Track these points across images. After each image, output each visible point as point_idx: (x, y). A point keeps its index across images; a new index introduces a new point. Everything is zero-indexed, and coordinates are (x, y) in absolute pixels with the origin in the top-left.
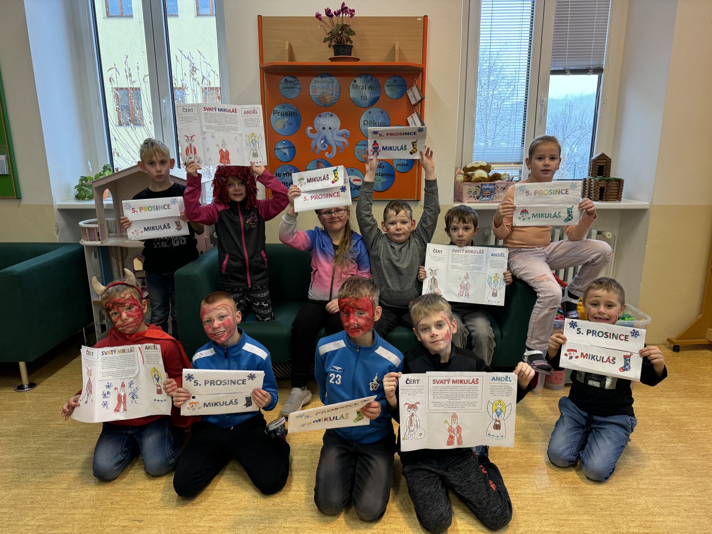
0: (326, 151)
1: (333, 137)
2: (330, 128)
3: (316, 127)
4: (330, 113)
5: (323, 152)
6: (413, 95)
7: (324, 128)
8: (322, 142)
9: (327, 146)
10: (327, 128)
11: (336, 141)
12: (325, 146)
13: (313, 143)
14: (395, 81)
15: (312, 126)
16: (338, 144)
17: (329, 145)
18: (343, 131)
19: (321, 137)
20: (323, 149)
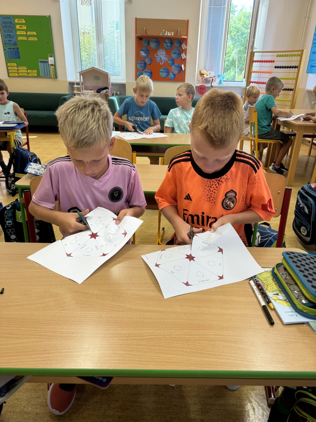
1: (163, 57)
3: (158, 54)
4: (163, 49)
5: (160, 62)
6: (183, 46)
7: (160, 54)
10: (161, 54)
11: (164, 59)
12: (160, 60)
13: (157, 59)
14: (178, 41)
17: (161, 60)
18: (166, 56)
19: (159, 57)
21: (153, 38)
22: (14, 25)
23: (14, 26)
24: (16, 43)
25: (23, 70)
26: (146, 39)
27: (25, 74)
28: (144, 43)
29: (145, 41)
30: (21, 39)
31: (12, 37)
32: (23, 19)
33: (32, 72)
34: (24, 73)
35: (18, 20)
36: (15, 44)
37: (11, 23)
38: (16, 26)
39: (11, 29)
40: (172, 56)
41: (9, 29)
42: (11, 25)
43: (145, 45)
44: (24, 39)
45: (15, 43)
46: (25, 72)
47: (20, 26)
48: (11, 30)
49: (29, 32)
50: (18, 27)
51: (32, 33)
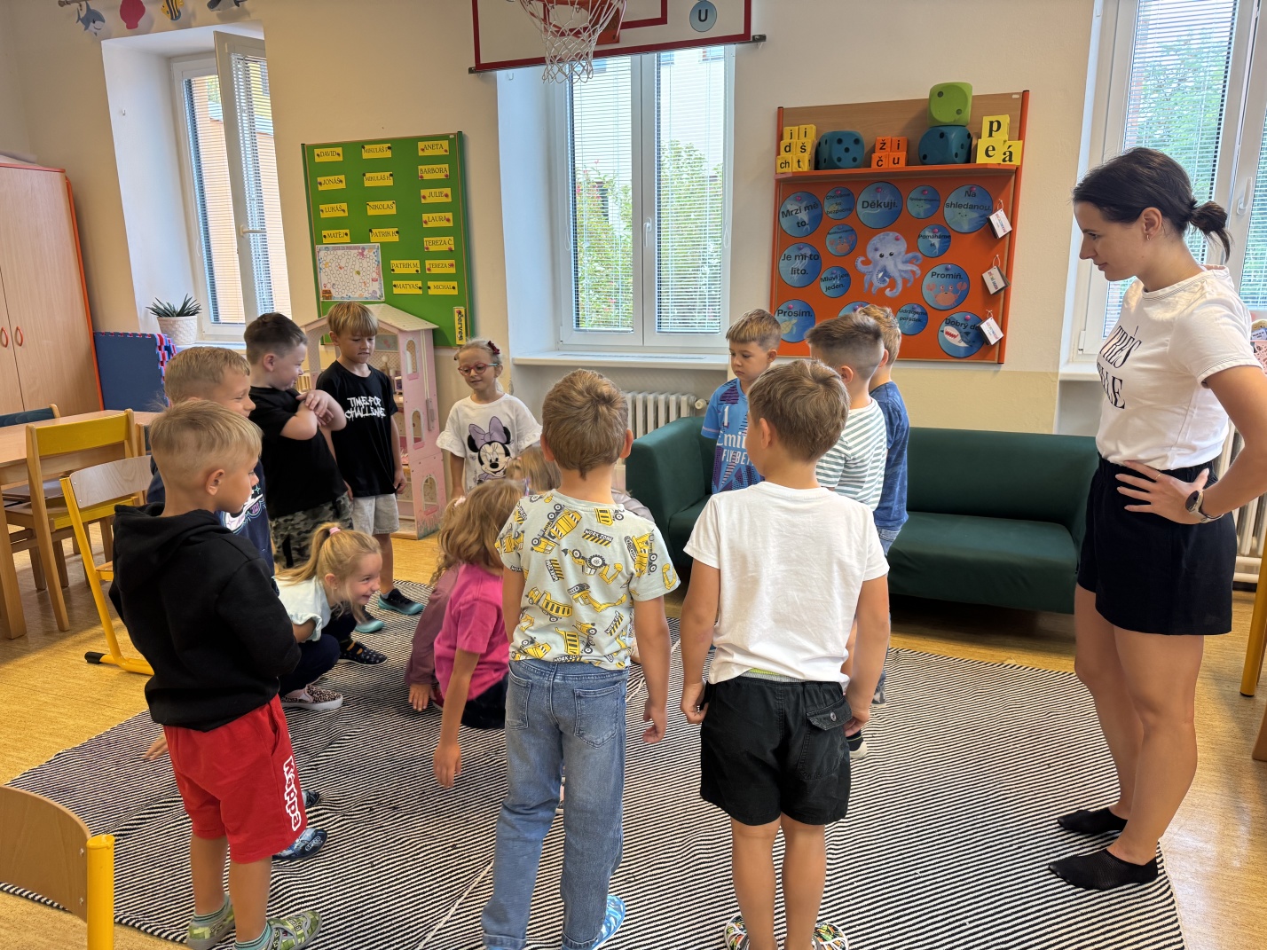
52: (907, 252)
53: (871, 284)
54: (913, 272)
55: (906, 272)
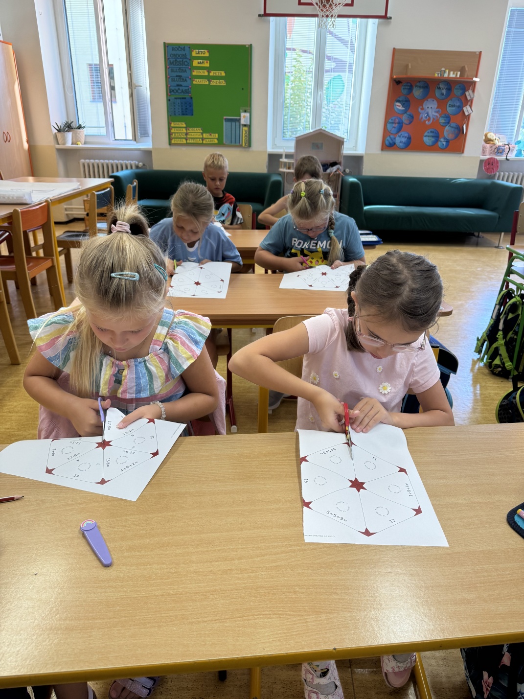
0: (426, 121)
1: (432, 112)
2: (431, 108)
3: (424, 107)
4: (433, 99)
6: (469, 94)
7: (428, 108)
8: (426, 115)
9: (428, 117)
11: (433, 115)
13: (421, 115)
14: (460, 87)
15: (422, 106)
16: (434, 117)
18: (437, 110)
19: (426, 112)
20: (425, 119)
21: (419, 82)
22: (190, 60)
23: (188, 61)
24: (190, 90)
25: (196, 133)
26: (407, 83)
27: (198, 140)
28: (403, 89)
29: (405, 86)
30: (198, 83)
31: (183, 79)
32: (206, 51)
33: (211, 137)
34: (197, 138)
35: (197, 52)
36: (187, 92)
37: (184, 56)
38: (193, 61)
39: (184, 66)
40: (448, 110)
41: (181, 66)
42: (184, 60)
43: (405, 92)
44: (204, 83)
45: (188, 89)
46: (199, 137)
47: (199, 61)
48: (184, 69)
49: (212, 72)
50: (195, 63)
51: (217, 74)
52: (437, 108)
53: (422, 118)
54: (437, 116)
55: (435, 116)
